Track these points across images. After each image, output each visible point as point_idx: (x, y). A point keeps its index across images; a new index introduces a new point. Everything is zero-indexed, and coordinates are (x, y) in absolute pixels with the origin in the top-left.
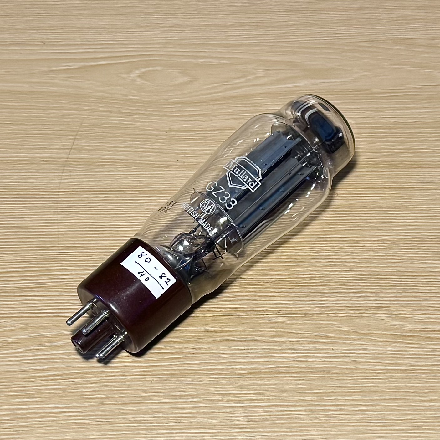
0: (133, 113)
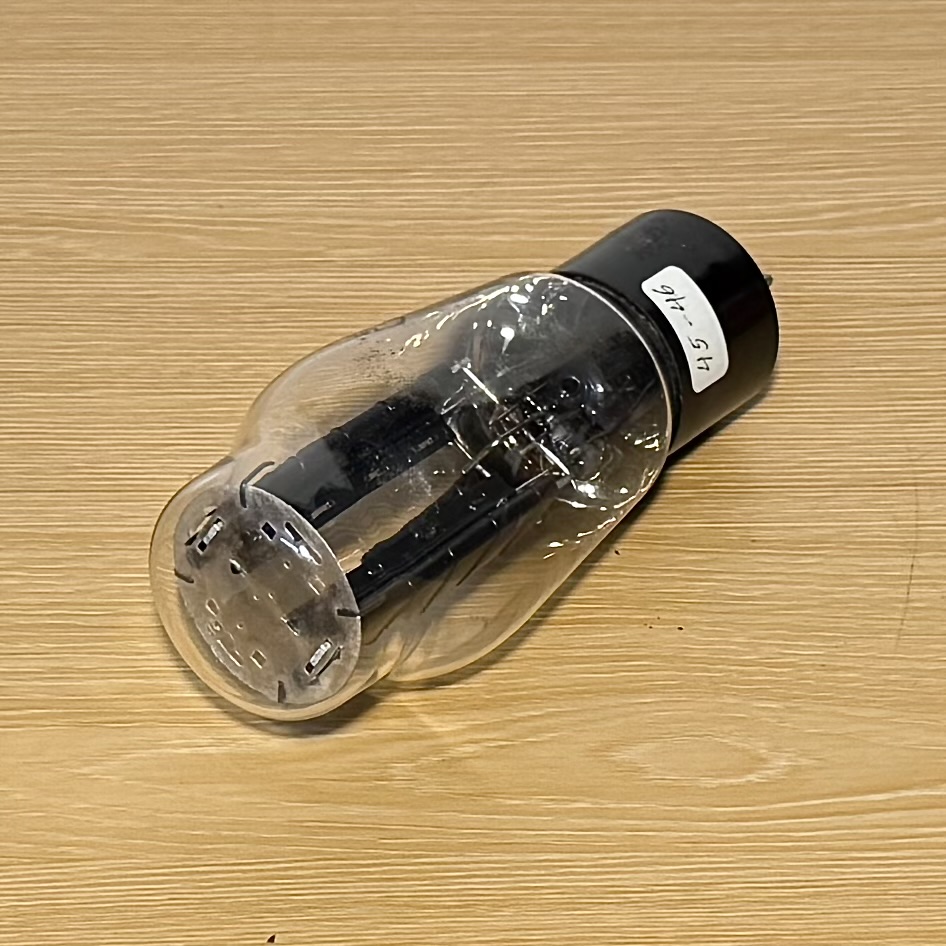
0: (761, 664)
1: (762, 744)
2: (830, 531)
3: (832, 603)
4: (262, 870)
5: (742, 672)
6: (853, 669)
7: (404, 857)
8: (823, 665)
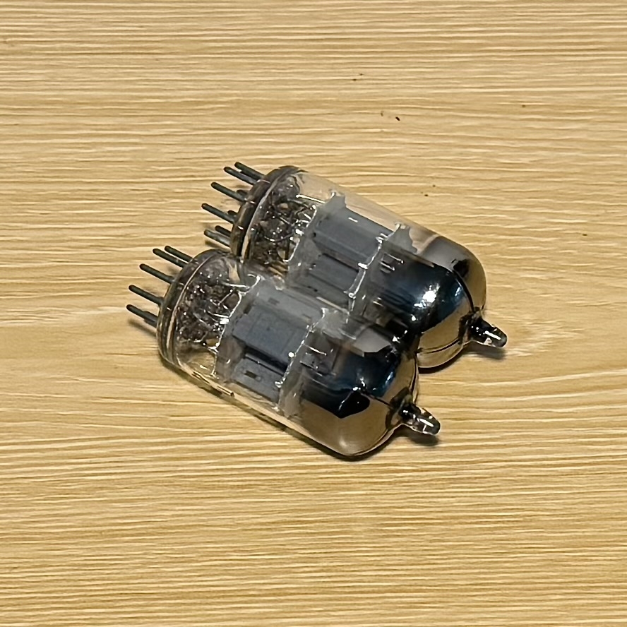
1: (527, 317)
2: (593, 96)
3: (595, 170)
4: (57, 449)
5: (510, 241)
6: (613, 238)
7: (192, 434)
8: (585, 235)
